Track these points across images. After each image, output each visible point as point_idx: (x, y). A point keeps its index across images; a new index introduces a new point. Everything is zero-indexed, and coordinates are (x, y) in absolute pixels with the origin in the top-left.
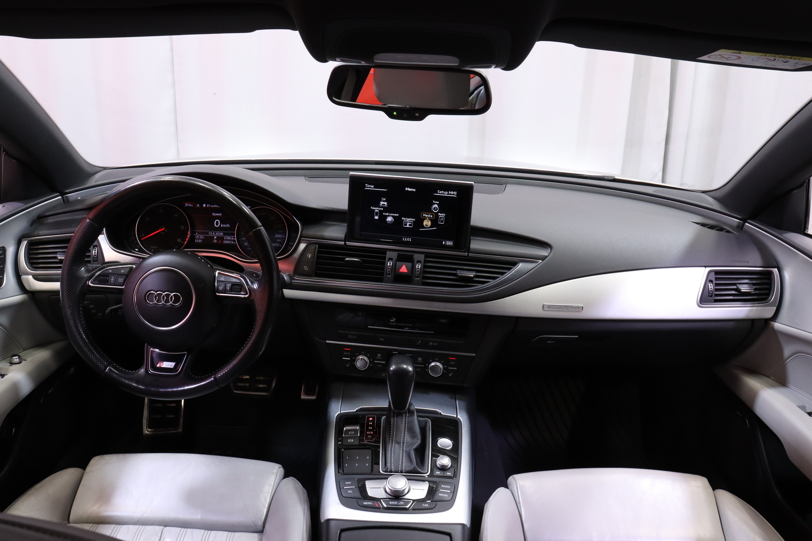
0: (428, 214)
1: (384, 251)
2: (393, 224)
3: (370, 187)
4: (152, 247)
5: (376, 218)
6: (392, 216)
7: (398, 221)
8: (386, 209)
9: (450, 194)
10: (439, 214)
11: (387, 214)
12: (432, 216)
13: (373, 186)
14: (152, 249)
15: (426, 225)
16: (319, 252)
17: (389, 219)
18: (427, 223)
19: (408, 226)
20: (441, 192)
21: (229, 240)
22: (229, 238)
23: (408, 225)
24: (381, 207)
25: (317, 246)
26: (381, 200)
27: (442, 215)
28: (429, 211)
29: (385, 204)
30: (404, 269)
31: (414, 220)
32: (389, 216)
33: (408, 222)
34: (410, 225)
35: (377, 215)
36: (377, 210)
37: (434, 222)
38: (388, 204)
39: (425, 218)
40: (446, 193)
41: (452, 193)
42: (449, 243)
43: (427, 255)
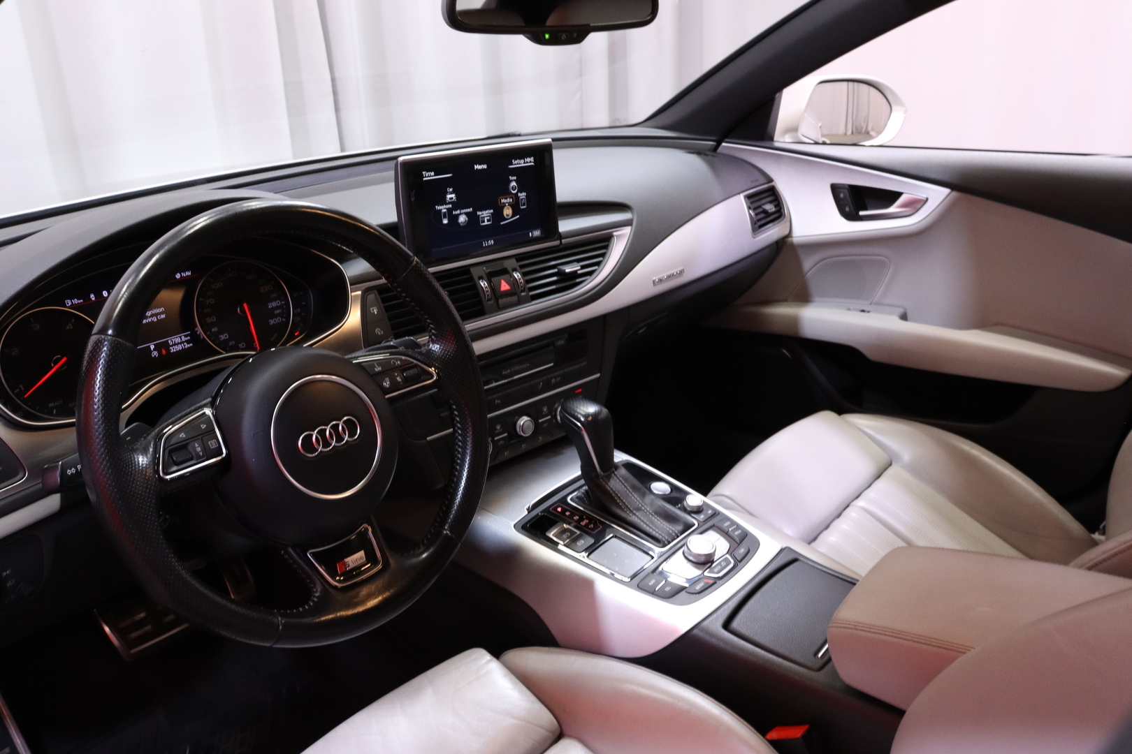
0: (506, 199)
1: (466, 269)
2: (468, 223)
3: (429, 176)
4: (51, 405)
5: (445, 221)
6: (466, 214)
7: (473, 217)
8: (456, 205)
9: (527, 162)
10: (519, 194)
11: (458, 212)
12: (511, 200)
13: (433, 173)
14: (52, 409)
15: (508, 215)
16: (384, 301)
17: (462, 219)
18: (508, 211)
19: (486, 223)
20: (516, 162)
21: (178, 344)
22: (178, 340)
23: (486, 221)
24: (449, 203)
25: (376, 292)
26: (446, 193)
27: (522, 195)
28: (507, 193)
29: (452, 198)
30: (505, 286)
31: (492, 211)
32: (460, 214)
33: (485, 215)
34: (488, 221)
35: (445, 217)
36: (443, 209)
37: (515, 207)
38: (456, 196)
39: (504, 205)
40: (522, 161)
41: (528, 160)
42: (537, 233)
43: (519, 258)
